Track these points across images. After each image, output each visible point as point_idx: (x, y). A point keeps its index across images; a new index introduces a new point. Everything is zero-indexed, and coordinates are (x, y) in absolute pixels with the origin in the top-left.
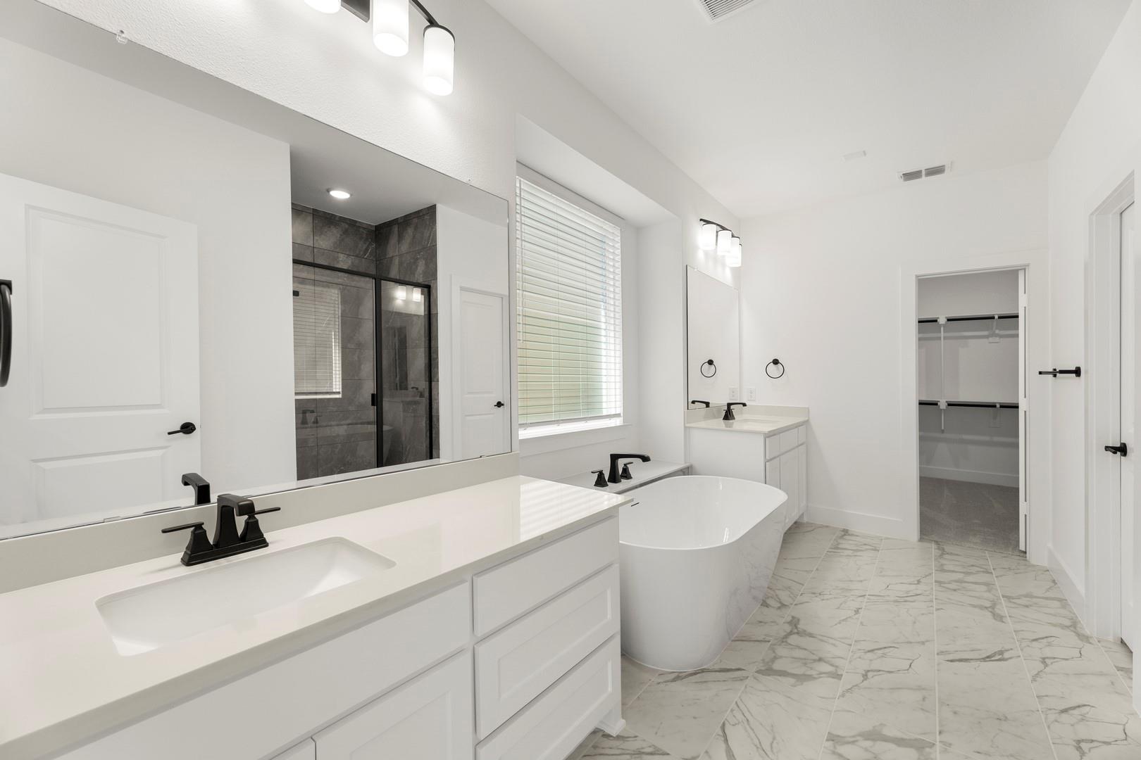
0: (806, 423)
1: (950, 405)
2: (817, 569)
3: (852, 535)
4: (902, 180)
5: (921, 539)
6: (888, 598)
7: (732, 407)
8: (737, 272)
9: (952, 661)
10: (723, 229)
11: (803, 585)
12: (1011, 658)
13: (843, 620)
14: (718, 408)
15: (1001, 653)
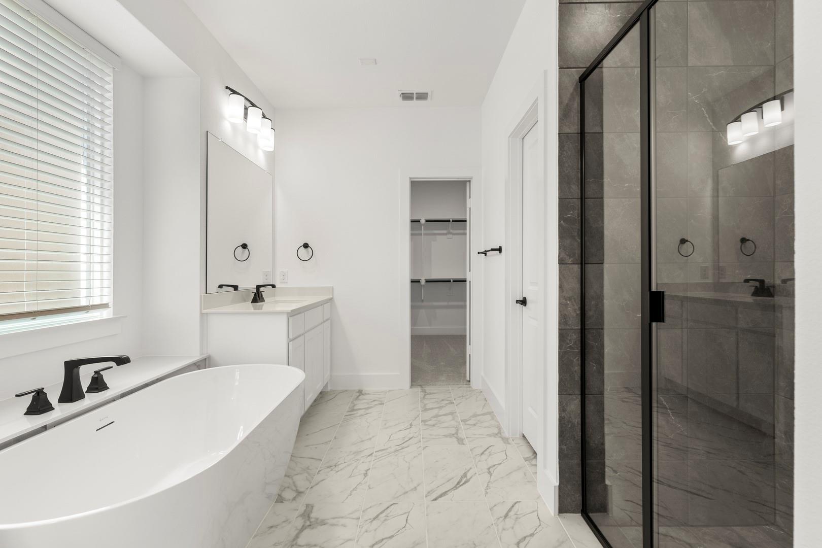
0: (331, 300)
1: (427, 281)
2: (335, 438)
3: (366, 394)
4: (401, 98)
5: (412, 386)
6: (390, 450)
7: (262, 289)
8: (271, 157)
9: (436, 499)
10: (253, 105)
11: (321, 460)
12: (471, 477)
13: (353, 490)
14: (247, 291)
15: (465, 475)
